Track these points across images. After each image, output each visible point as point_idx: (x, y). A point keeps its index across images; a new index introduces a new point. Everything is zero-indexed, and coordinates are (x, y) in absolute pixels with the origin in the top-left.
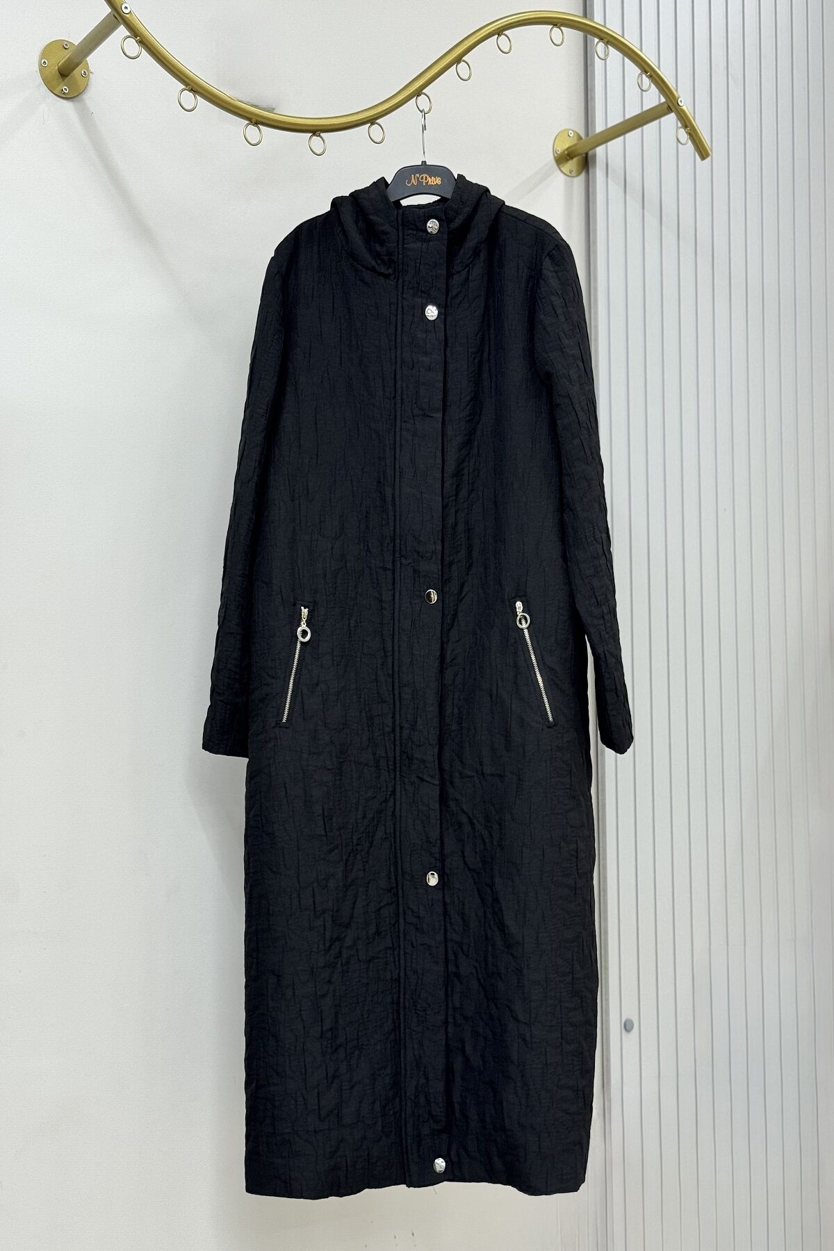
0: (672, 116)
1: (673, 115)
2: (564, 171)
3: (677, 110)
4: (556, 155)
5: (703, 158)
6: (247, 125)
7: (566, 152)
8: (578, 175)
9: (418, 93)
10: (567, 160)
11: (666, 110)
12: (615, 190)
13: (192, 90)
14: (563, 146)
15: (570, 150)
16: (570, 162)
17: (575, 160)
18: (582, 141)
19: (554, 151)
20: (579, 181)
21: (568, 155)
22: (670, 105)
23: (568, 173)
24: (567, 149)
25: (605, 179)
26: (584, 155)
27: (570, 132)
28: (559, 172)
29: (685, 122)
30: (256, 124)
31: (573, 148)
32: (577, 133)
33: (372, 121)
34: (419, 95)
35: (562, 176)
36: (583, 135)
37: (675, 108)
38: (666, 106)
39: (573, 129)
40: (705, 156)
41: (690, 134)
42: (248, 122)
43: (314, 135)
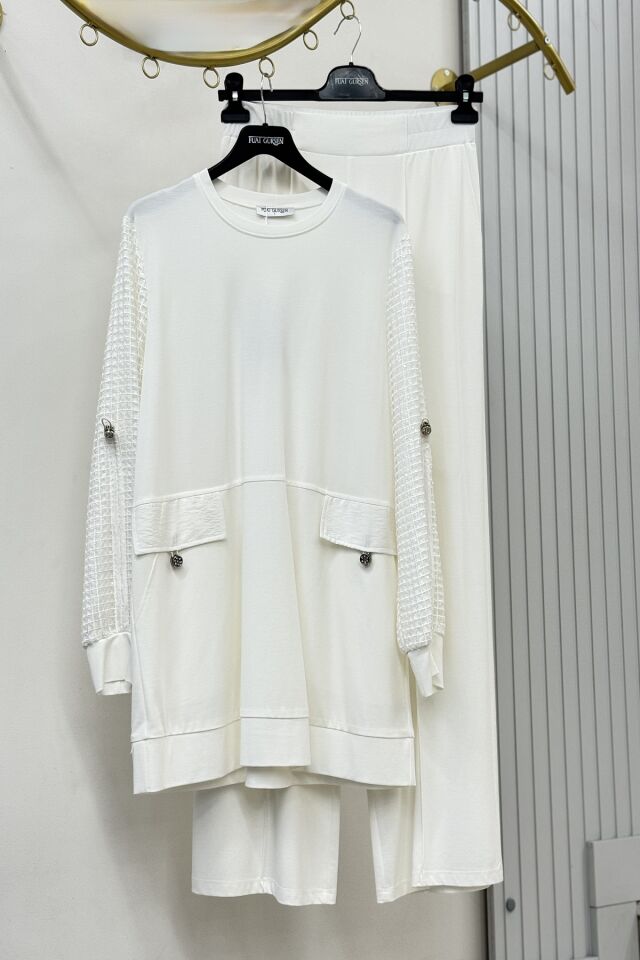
1: (540, 52)
3: (544, 48)
5: (568, 93)
6: (146, 59)
9: (305, 30)
11: (535, 49)
13: (92, 26)
14: (439, 84)
22: (538, 44)
24: (445, 86)
27: (446, 71)
29: (551, 58)
30: (154, 59)
32: (453, 74)
33: (262, 56)
34: (306, 33)
36: (458, 74)
37: (542, 46)
38: (533, 44)
39: (448, 69)
41: (555, 70)
42: (145, 56)
43: (208, 68)
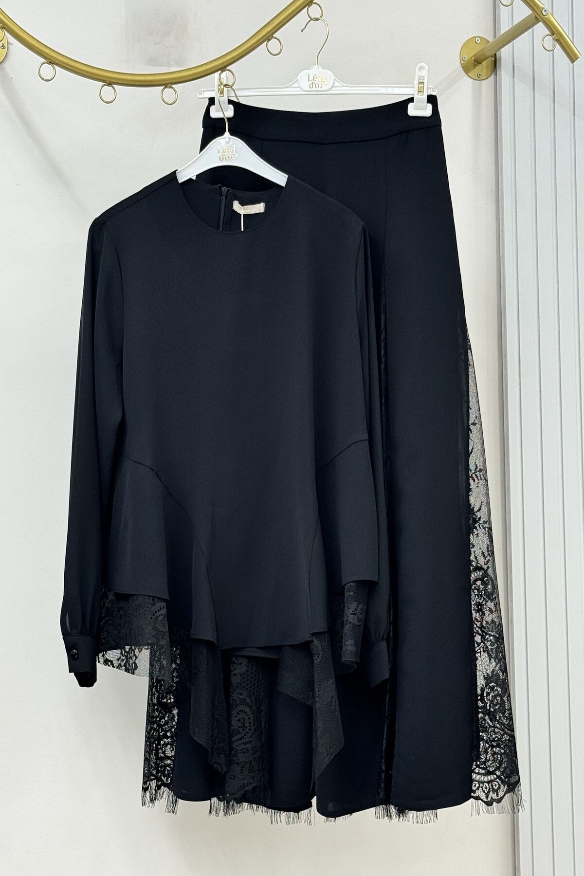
0: (540, 25)
1: (541, 23)
2: (472, 77)
3: (543, 19)
4: (462, 62)
5: (573, 61)
6: (103, 86)
7: (473, 58)
8: (487, 78)
9: (269, 37)
10: (475, 66)
11: (536, 21)
12: (522, 90)
13: (50, 63)
14: (469, 55)
15: (476, 56)
16: (479, 67)
17: (484, 63)
18: (488, 44)
19: (461, 59)
20: (487, 85)
21: (475, 61)
22: (538, 17)
23: (478, 79)
24: (474, 56)
25: (512, 79)
26: (493, 59)
27: (477, 39)
28: (466, 77)
29: (552, 30)
30: (110, 84)
31: (479, 54)
32: (485, 39)
33: (223, 68)
34: (269, 40)
35: (471, 80)
36: (491, 39)
37: (541, 18)
38: (534, 17)
39: (480, 36)
40: (574, 60)
41: (557, 40)
42: (103, 83)
43: (166, 87)
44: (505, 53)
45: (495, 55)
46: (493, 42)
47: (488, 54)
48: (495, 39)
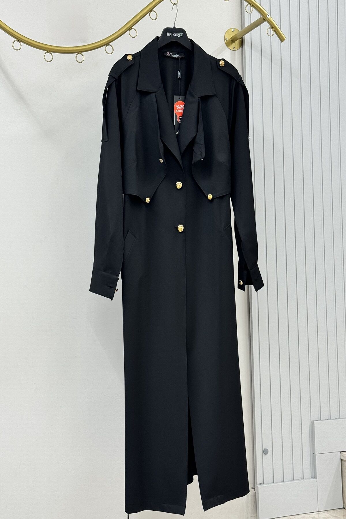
2: (230, 49)
3: (267, 20)
8: (238, 50)
9: (130, 28)
12: (256, 55)
13: (19, 41)
14: (229, 37)
16: (234, 44)
17: (236, 42)
18: (239, 32)
19: (225, 40)
21: (232, 40)
23: (234, 50)
24: (232, 37)
25: (250, 50)
26: (241, 40)
27: (233, 29)
28: (227, 48)
29: (272, 25)
30: (49, 52)
32: (237, 30)
33: (107, 44)
38: (263, 19)
40: (283, 40)
41: (274, 31)
42: (46, 52)
43: (78, 54)
44: (247, 37)
45: (242, 38)
46: (241, 31)
47: (238, 37)
48: (242, 30)
